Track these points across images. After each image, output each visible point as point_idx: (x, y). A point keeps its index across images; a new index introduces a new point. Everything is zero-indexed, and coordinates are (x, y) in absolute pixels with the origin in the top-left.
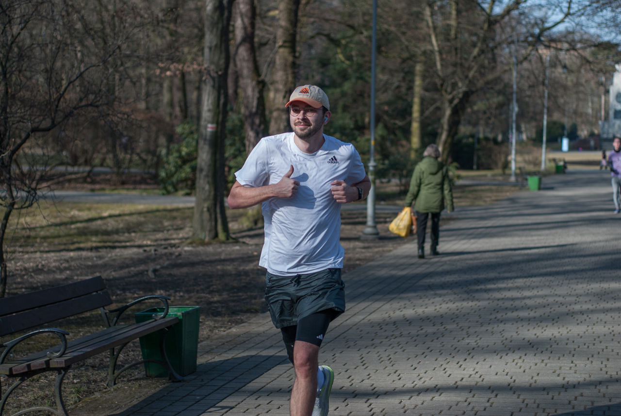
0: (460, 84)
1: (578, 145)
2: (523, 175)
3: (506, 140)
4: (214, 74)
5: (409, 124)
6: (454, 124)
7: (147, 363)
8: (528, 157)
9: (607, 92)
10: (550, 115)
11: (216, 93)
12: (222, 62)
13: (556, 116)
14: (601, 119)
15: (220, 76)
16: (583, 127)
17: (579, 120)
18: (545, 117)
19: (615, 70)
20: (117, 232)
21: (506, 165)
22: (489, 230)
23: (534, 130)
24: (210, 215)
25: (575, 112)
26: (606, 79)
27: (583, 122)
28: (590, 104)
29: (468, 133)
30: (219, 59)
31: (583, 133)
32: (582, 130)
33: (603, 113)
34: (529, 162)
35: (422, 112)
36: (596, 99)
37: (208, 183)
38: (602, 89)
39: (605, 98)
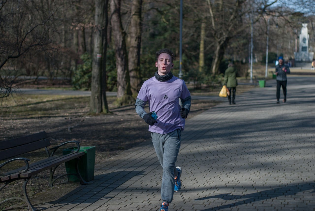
0: (224, 34)
2: (256, 79)
3: (247, 62)
4: (100, 29)
5: (199, 54)
6: (221, 54)
7: (69, 175)
8: (258, 71)
9: (298, 37)
10: (269, 49)
11: (101, 38)
12: (104, 22)
13: (273, 50)
14: (295, 51)
15: (103, 30)
16: (286, 55)
17: (284, 52)
18: (267, 50)
19: (302, 26)
20: (51, 109)
21: (248, 75)
22: (240, 108)
23: (261, 57)
24: (99, 100)
25: (282, 48)
26: (298, 31)
27: (286, 53)
28: (290, 44)
29: (228, 58)
30: (103, 21)
32: (286, 57)
33: (296, 48)
34: (259, 73)
35: (205, 48)
36: (292, 41)
37: (98, 84)
38: (296, 36)
39: (297, 41)
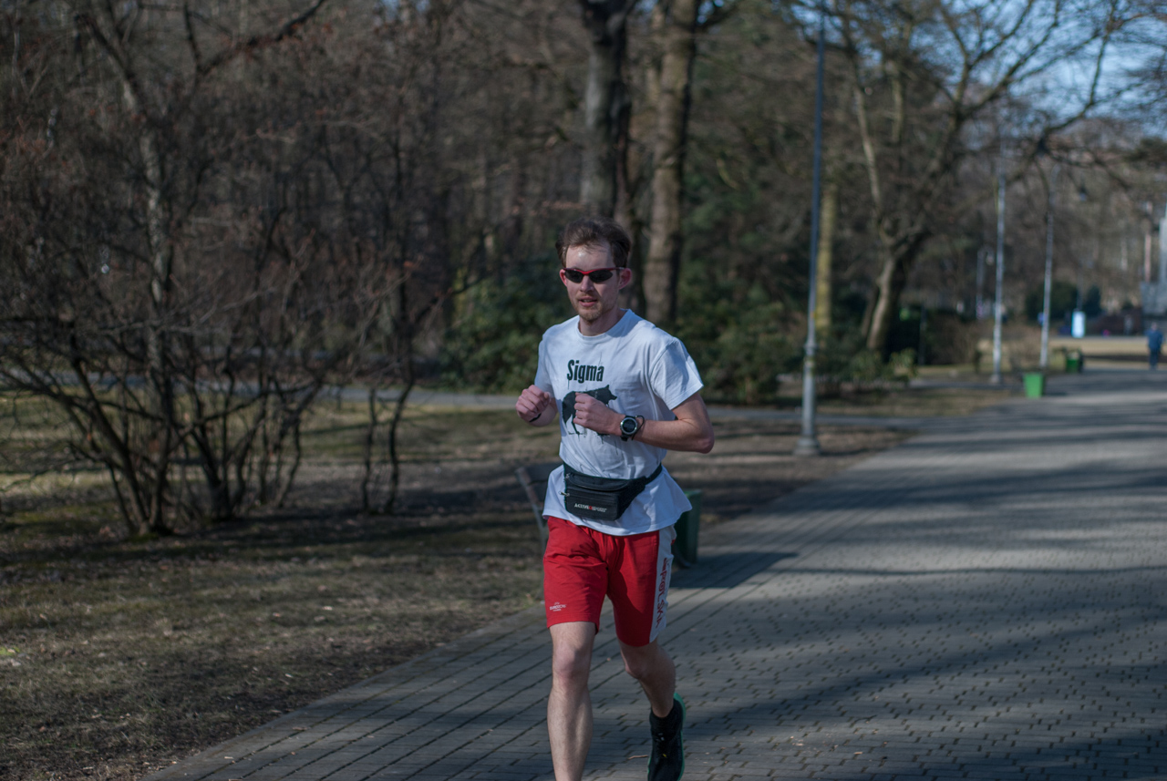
1: (1101, 324)
8: (1018, 346)
9: (1154, 231)
10: (1054, 270)
14: (1144, 279)
16: (1111, 292)
17: (1104, 281)
18: (1048, 274)
23: (1021, 298)
25: (1097, 267)
26: (1154, 207)
27: (1110, 285)
28: (1124, 252)
31: (1112, 304)
32: (1109, 299)
33: (1147, 266)
36: (1135, 243)
38: (1146, 225)
39: (1152, 241)
